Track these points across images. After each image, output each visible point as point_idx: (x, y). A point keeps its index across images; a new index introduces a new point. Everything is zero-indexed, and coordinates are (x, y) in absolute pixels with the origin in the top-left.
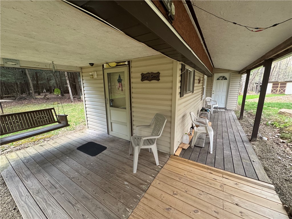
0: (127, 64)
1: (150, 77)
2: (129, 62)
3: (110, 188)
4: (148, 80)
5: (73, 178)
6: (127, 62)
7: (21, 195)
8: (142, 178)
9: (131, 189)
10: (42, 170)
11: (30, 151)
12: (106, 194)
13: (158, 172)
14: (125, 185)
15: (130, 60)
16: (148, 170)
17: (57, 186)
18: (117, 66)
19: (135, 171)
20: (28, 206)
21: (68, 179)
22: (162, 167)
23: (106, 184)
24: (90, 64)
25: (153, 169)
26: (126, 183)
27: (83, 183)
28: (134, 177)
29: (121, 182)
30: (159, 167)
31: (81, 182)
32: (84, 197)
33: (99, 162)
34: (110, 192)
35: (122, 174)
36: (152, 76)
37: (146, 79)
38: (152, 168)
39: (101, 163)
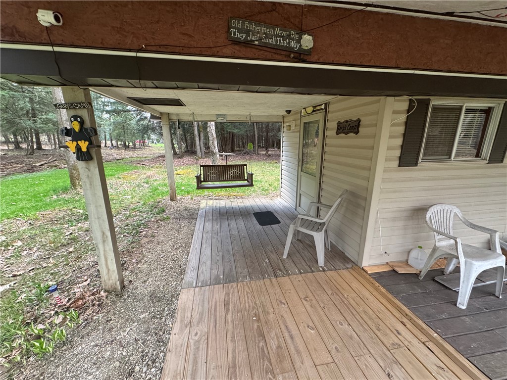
0: (323, 108)
1: (347, 128)
2: (326, 104)
3: (250, 256)
4: (344, 133)
5: (232, 235)
6: (324, 105)
7: (199, 230)
8: (287, 266)
9: (266, 267)
10: (219, 220)
11: (222, 203)
12: (244, 258)
13: (313, 272)
14: (264, 261)
15: (328, 101)
16: (301, 263)
17: (219, 234)
18: (313, 111)
19: (285, 256)
20: (198, 237)
21: (228, 233)
22: (324, 271)
23: (251, 251)
24: (286, 111)
25: (309, 266)
26: (267, 261)
27: (235, 242)
28: (279, 260)
29: (263, 257)
30: (320, 268)
31: (234, 240)
32: (228, 251)
33: (261, 233)
34: (247, 258)
35: (272, 252)
36: (349, 127)
37: (341, 131)
38: (308, 264)
39: (262, 234)
